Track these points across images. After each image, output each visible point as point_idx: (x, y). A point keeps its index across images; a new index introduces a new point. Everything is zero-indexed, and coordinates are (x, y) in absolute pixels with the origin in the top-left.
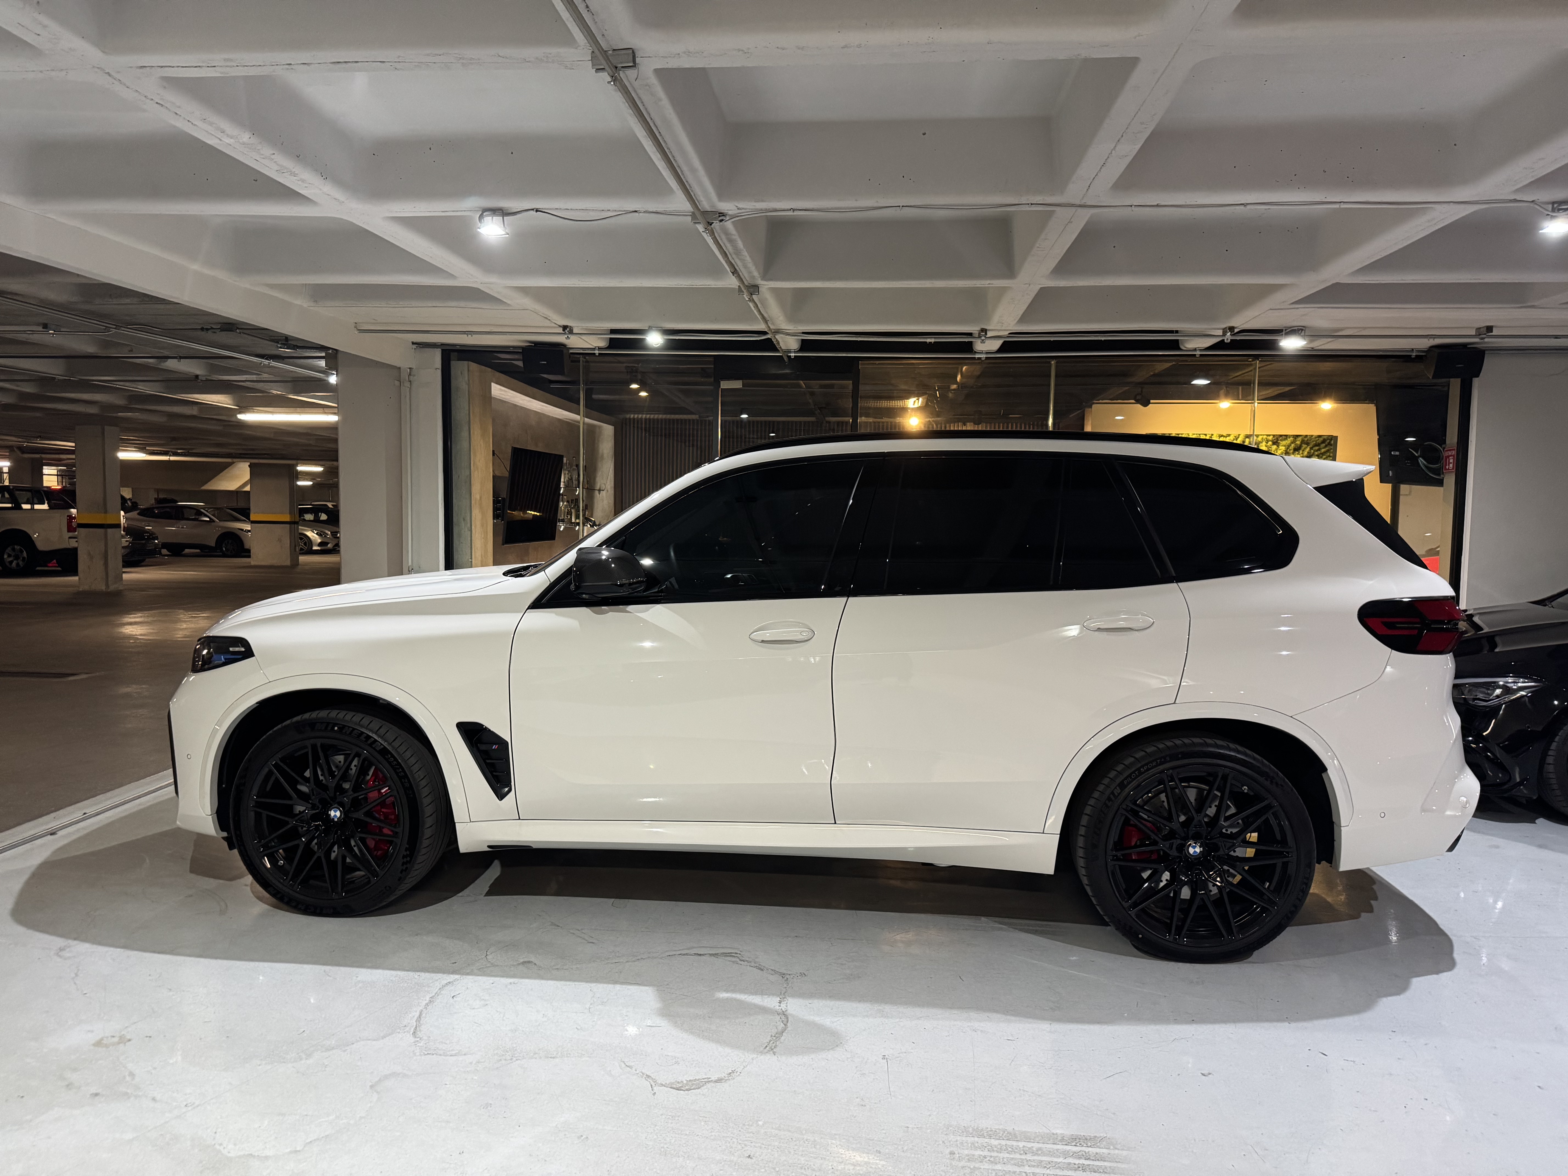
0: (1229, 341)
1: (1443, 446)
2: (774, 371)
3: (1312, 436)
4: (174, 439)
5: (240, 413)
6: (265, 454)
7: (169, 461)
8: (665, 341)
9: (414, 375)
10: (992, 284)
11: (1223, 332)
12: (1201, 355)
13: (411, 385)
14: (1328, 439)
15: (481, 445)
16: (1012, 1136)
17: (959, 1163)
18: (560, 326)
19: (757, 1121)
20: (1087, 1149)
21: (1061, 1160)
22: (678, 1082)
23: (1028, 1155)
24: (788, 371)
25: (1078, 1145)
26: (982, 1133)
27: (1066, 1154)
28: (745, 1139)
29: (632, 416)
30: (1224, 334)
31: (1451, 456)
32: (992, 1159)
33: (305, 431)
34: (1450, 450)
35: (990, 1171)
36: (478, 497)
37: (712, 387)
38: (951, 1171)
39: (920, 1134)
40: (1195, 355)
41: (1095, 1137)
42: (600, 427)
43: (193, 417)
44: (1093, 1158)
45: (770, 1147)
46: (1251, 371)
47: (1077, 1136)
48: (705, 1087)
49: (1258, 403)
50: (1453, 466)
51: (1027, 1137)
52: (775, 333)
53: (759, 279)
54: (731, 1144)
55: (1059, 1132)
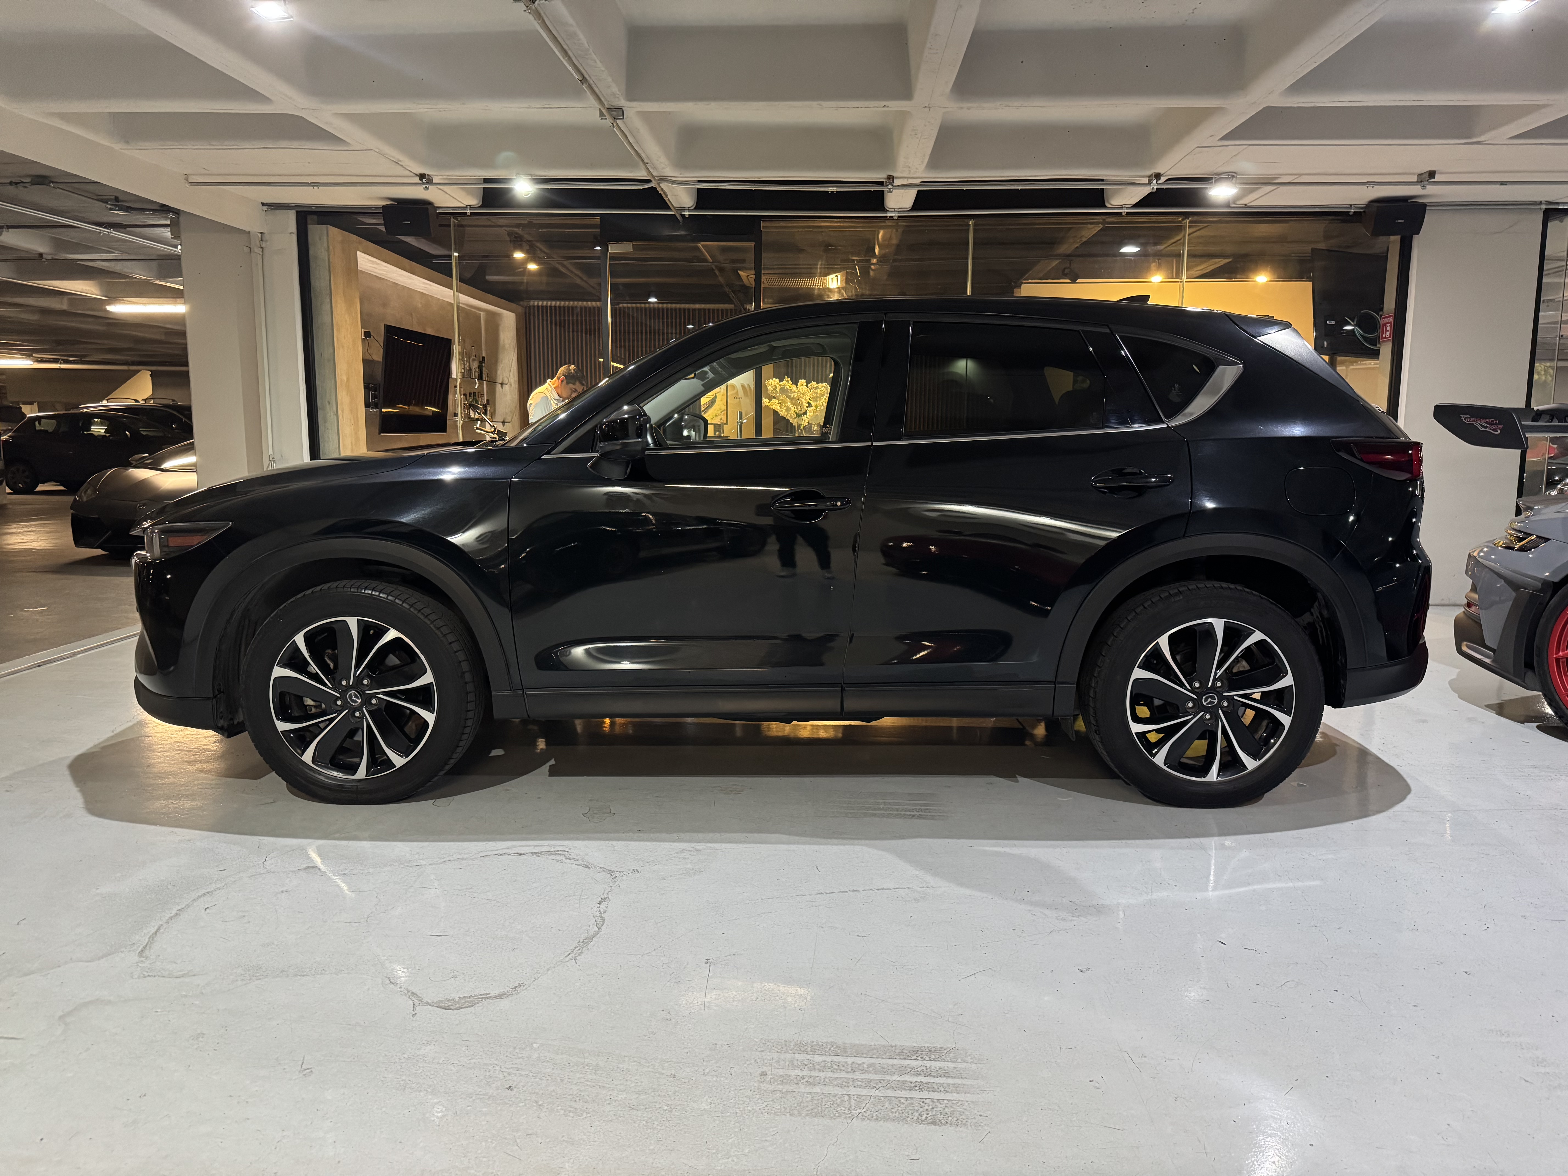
0: (1154, 191)
1: (1380, 313)
2: (667, 232)
4: (59, 343)
5: (109, 303)
8: (534, 190)
9: (266, 241)
10: (888, 107)
11: (1151, 180)
12: (1130, 213)
13: (263, 252)
15: (346, 321)
16: (842, 1050)
17: (770, 1086)
18: (414, 174)
19: (532, 1044)
20: (928, 1064)
21: (895, 1077)
22: (449, 1000)
23: (857, 1073)
24: (682, 232)
25: (919, 1058)
26: (806, 1047)
27: (902, 1071)
28: (510, 1066)
29: (535, 303)
30: (1150, 183)
31: (1388, 323)
32: (811, 1080)
34: (1387, 317)
35: (805, 1095)
36: (345, 378)
38: (757, 1096)
39: (729, 1052)
40: (1122, 212)
41: (941, 1048)
42: (499, 315)
43: (67, 312)
44: (935, 1074)
45: (539, 1075)
47: (922, 1047)
48: (481, 1004)
50: (1390, 334)
51: (859, 1051)
52: (658, 180)
53: (620, 97)
54: (491, 1072)
55: (898, 1044)
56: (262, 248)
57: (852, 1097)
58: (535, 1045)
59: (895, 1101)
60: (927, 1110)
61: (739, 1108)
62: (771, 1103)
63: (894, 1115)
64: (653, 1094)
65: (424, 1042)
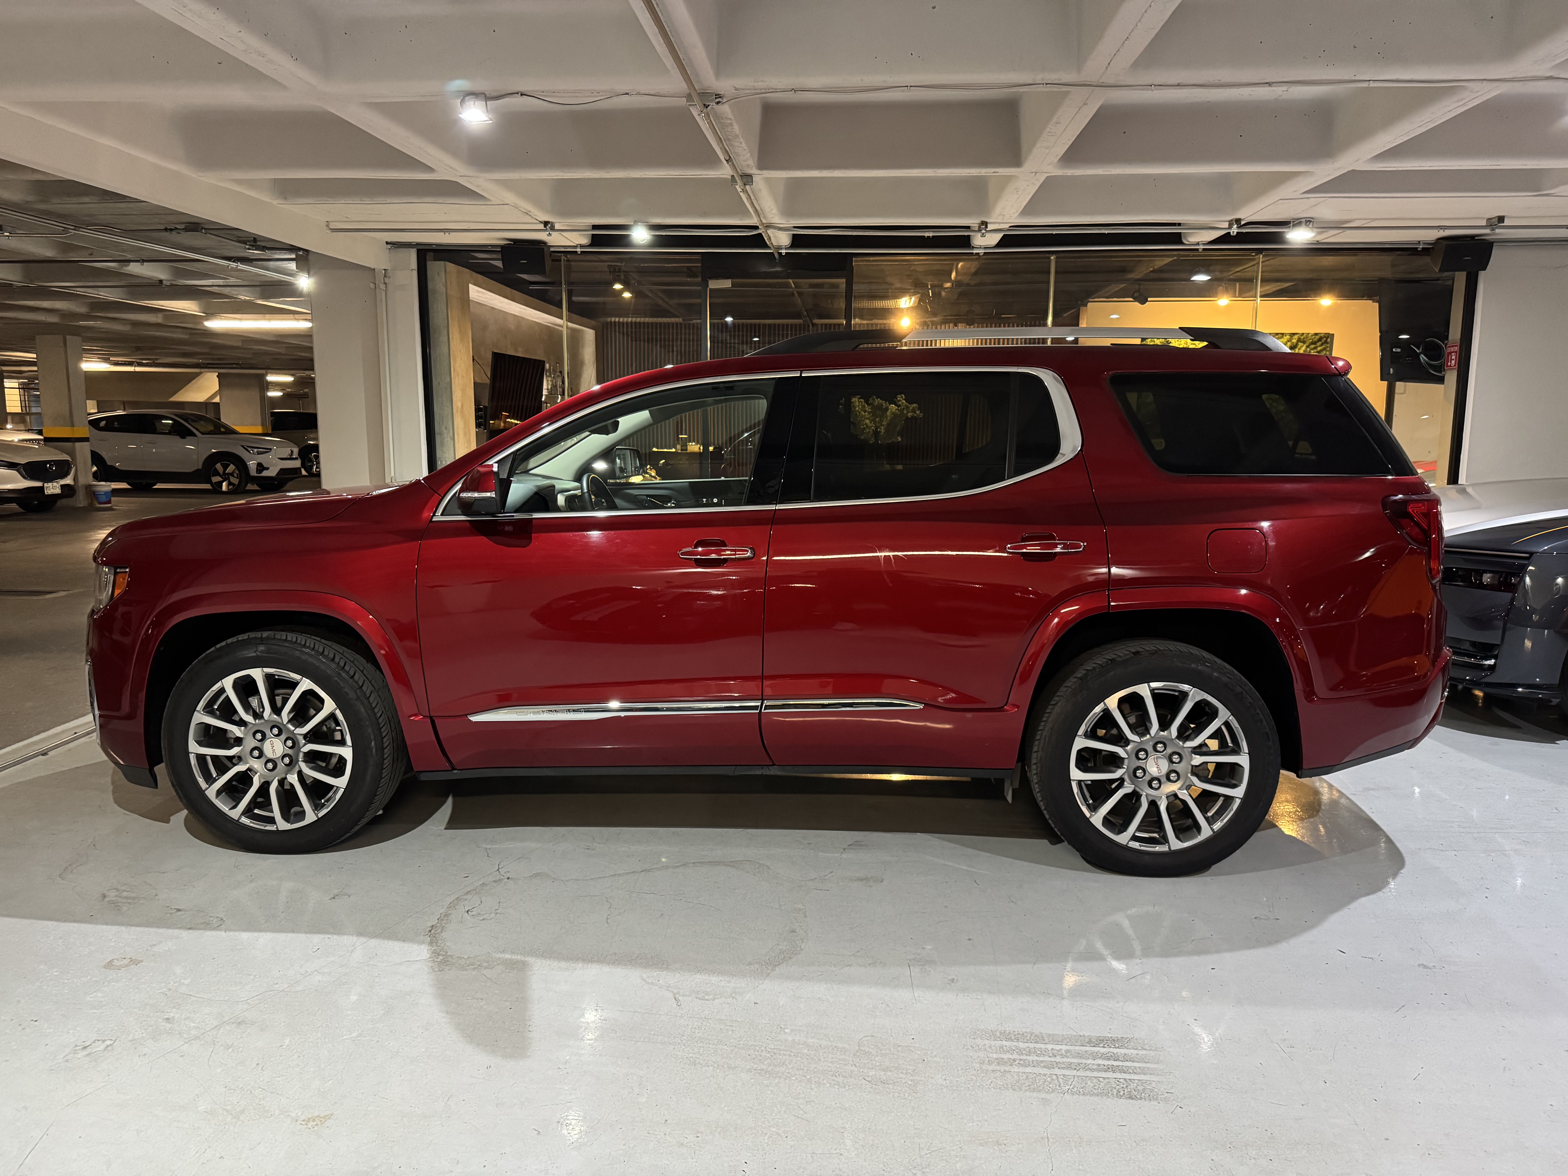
0: (1235, 233)
1: (1446, 342)
2: (765, 269)
3: (1308, 334)
4: (138, 349)
5: (207, 320)
6: (234, 364)
7: (135, 372)
8: (651, 237)
9: (389, 277)
10: (998, 173)
11: (1229, 224)
12: (1204, 250)
13: (386, 287)
14: (1325, 337)
15: (460, 351)
16: (1039, 1039)
17: (990, 1067)
18: (541, 222)
19: (784, 1029)
20: (1115, 1051)
21: (1090, 1061)
22: (702, 992)
23: (1058, 1057)
24: (778, 269)
25: (1106, 1046)
26: (1010, 1036)
27: (1094, 1056)
28: (773, 1047)
29: (613, 319)
30: (1230, 227)
31: (1454, 352)
32: (1022, 1062)
33: (274, 339)
34: (1452, 346)
35: (1020, 1074)
36: (460, 405)
37: (699, 288)
38: (982, 1074)
40: (1197, 250)
41: (1122, 1038)
42: (582, 331)
43: (158, 325)
44: (1122, 1059)
45: (799, 1055)
46: (1254, 265)
47: (1105, 1037)
49: (1261, 300)
50: (1455, 363)
51: (1055, 1039)
52: (766, 226)
53: (754, 168)
54: (760, 1052)
55: (1087, 1034)
56: (385, 284)
57: (1059, 1077)
58: (786, 1030)
59: (1095, 1081)
60: (1123, 1087)
61: (969, 1084)
62: (994, 1080)
63: (1097, 1091)
64: (896, 1071)
65: (695, 1026)
